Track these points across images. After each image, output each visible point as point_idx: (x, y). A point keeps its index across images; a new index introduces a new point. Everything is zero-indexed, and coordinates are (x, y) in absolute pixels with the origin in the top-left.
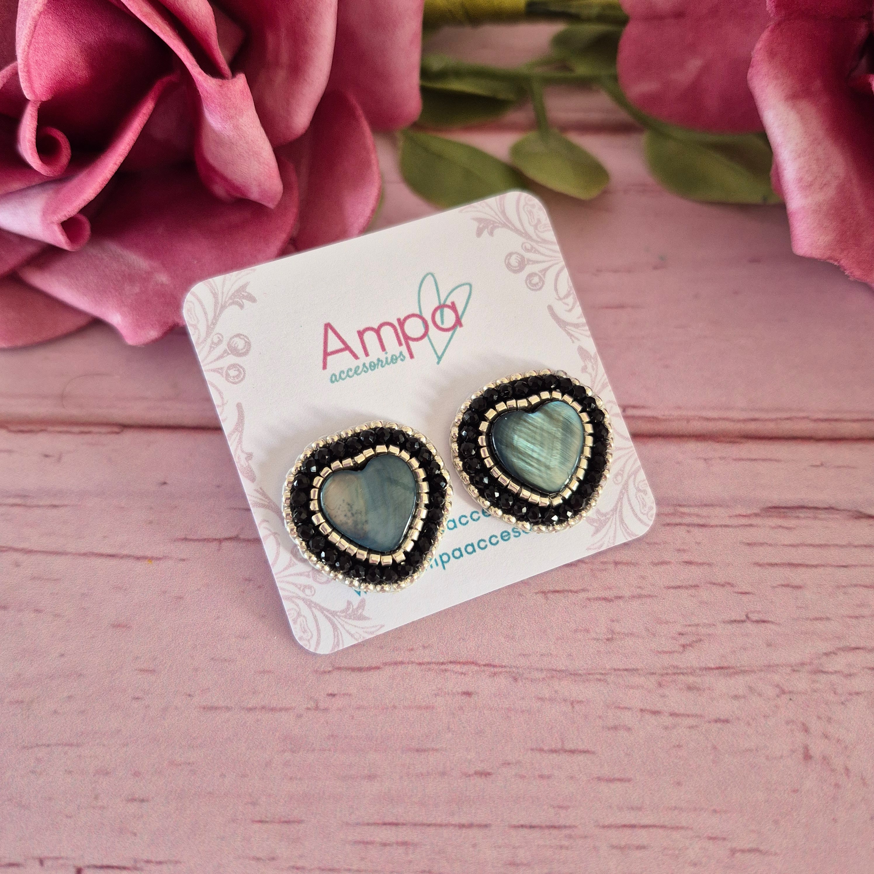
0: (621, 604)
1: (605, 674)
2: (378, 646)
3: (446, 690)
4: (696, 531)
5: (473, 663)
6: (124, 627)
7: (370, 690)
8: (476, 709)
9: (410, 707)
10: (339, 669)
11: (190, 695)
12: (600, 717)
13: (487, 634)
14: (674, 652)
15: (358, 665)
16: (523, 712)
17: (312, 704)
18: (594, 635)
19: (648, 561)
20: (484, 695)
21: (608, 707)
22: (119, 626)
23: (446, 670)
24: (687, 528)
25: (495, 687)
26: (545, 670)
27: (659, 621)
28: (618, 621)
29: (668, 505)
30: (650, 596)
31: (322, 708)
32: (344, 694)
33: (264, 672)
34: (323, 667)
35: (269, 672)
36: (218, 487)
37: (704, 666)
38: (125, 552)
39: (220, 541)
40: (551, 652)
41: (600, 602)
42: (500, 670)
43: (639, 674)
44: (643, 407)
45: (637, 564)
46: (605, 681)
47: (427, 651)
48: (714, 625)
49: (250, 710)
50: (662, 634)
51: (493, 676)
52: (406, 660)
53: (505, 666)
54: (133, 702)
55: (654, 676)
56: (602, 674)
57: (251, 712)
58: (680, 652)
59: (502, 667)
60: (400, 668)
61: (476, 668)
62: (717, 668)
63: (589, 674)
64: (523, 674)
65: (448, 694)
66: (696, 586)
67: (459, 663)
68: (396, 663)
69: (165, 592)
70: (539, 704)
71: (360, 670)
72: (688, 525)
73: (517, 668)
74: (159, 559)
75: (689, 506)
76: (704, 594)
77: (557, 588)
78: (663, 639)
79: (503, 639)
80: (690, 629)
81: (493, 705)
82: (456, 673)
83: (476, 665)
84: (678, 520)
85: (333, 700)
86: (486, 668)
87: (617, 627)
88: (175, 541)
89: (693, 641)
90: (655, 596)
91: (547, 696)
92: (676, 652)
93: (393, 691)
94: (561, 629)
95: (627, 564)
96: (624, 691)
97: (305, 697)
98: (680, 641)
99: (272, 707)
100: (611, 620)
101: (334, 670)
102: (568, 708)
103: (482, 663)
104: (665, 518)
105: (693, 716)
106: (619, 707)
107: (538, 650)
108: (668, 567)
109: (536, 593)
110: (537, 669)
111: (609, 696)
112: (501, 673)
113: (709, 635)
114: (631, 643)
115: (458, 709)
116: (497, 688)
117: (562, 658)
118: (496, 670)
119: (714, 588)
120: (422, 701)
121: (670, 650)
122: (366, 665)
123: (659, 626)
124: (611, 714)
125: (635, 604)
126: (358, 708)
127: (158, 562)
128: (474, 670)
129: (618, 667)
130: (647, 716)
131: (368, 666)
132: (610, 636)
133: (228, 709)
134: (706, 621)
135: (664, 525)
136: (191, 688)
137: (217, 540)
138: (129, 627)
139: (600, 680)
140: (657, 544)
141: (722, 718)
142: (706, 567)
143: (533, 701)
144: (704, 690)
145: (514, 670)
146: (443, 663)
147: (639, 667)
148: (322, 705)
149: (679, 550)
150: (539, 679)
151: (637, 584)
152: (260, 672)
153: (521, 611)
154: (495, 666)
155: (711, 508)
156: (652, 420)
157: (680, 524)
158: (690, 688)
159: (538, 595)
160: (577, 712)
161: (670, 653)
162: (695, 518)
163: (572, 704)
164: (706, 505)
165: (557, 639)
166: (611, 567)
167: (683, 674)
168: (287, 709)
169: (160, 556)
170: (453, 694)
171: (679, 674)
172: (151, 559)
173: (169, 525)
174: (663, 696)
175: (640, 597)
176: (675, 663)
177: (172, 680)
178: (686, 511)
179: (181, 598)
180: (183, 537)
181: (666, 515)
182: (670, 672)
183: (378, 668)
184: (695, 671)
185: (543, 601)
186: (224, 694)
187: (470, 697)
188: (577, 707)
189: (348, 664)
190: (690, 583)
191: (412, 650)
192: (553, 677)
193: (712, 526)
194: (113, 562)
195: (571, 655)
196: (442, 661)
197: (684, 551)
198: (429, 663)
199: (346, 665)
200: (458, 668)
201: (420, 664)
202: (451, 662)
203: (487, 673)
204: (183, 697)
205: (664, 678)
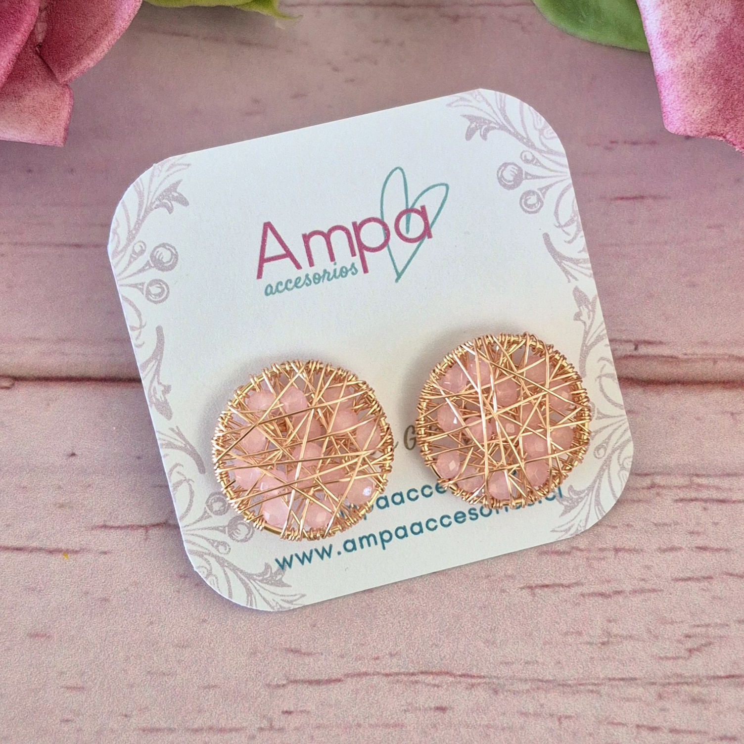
0: (621, 600)
1: (598, 685)
2: (339, 654)
3: (417, 705)
4: (714, 507)
5: (447, 673)
6: (43, 636)
7: (330, 706)
8: (451, 726)
9: (377, 725)
10: (295, 682)
11: (126, 716)
12: (591, 735)
13: (463, 639)
14: (678, 658)
15: (316, 678)
16: (503, 729)
17: (265, 724)
18: (586, 638)
19: (654, 547)
20: (460, 711)
21: (599, 722)
22: (37, 635)
23: (417, 682)
24: (704, 505)
25: (472, 701)
26: (530, 680)
27: (664, 621)
28: (615, 621)
29: (683, 475)
30: (654, 590)
31: (277, 727)
32: (301, 712)
33: (209, 687)
34: (276, 679)
35: (215, 686)
36: (139, 458)
37: (712, 674)
38: (35, 544)
39: (146, 528)
40: (537, 659)
41: (596, 599)
42: (479, 680)
43: (637, 684)
44: (661, 343)
45: (641, 550)
46: (598, 693)
47: (394, 660)
48: (727, 625)
49: (196, 731)
50: (666, 636)
51: (471, 689)
52: (371, 671)
53: (484, 677)
54: (63, 725)
55: (652, 687)
56: (595, 685)
57: (197, 733)
58: (685, 658)
59: (480, 677)
60: (364, 680)
61: (451, 679)
62: (727, 677)
63: (580, 685)
64: (505, 685)
65: (420, 710)
66: (710, 578)
67: (432, 673)
68: (360, 675)
69: (87, 593)
70: (522, 720)
71: (318, 682)
72: (706, 501)
73: (498, 678)
74: (77, 552)
75: (709, 476)
76: (717, 587)
77: (546, 582)
78: (668, 643)
79: (482, 644)
80: (698, 630)
81: (470, 722)
82: (428, 685)
83: (451, 675)
84: (694, 495)
85: (290, 717)
86: (462, 679)
87: (615, 629)
88: (92, 529)
89: (702, 645)
90: (661, 591)
91: (531, 711)
92: (681, 657)
93: (357, 707)
94: (549, 632)
95: (629, 551)
96: (619, 704)
97: (257, 716)
98: (687, 645)
99: (220, 727)
100: (607, 620)
101: (288, 683)
102: (555, 724)
103: (458, 673)
104: (679, 491)
105: (695, 732)
106: (613, 723)
107: (523, 657)
108: (679, 554)
109: (522, 589)
110: (521, 680)
111: (601, 709)
112: (479, 684)
113: (721, 637)
114: (629, 648)
115: (430, 727)
116: (475, 702)
117: (550, 666)
118: (474, 681)
119: (730, 580)
120: (390, 718)
121: (674, 656)
122: (325, 677)
123: (663, 626)
124: (603, 731)
125: (637, 600)
126: (318, 727)
127: (75, 556)
128: (448, 682)
129: (614, 676)
130: (644, 733)
131: (326, 678)
132: (606, 640)
133: (171, 730)
134: (718, 621)
135: (676, 501)
136: (128, 708)
137: (143, 527)
138: (49, 637)
139: (592, 691)
140: (665, 524)
141: (729, 734)
142: (723, 554)
143: (516, 716)
144: (711, 702)
145: (494, 680)
146: (413, 674)
147: (637, 676)
148: (277, 725)
149: (692, 533)
150: (523, 692)
151: (640, 576)
152: (205, 688)
153: (504, 611)
154: (472, 677)
155: (734, 478)
156: (670, 360)
157: (696, 500)
158: (694, 701)
159: (524, 591)
160: (564, 729)
161: (674, 658)
162: (715, 492)
163: (559, 719)
164: (729, 475)
165: (544, 644)
166: (610, 554)
167: (687, 683)
168: (237, 730)
169: (76, 549)
170: (425, 709)
171: (682, 683)
172: (67, 552)
173: (84, 508)
174: (663, 710)
175: (642, 591)
176: (679, 671)
177: (105, 698)
178: (704, 483)
179: (106, 600)
180: (102, 523)
181: (680, 488)
182: (672, 681)
183: (339, 680)
184: (701, 680)
185: (530, 598)
186: (165, 713)
187: (444, 713)
188: (565, 723)
189: (304, 676)
190: (703, 574)
191: (377, 658)
192: (538, 688)
193: (734, 502)
194: (23, 556)
195: (559, 663)
196: (411, 671)
197: (698, 533)
198: (397, 674)
199: (302, 678)
200: (430, 679)
201: (387, 675)
202: (422, 673)
203: (464, 685)
204: (119, 718)
205: (666, 689)
